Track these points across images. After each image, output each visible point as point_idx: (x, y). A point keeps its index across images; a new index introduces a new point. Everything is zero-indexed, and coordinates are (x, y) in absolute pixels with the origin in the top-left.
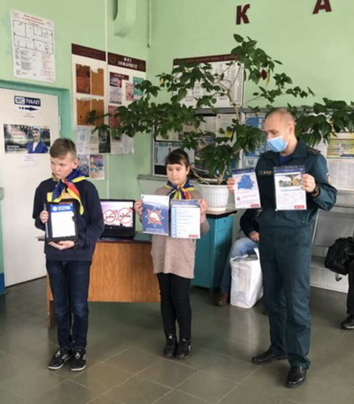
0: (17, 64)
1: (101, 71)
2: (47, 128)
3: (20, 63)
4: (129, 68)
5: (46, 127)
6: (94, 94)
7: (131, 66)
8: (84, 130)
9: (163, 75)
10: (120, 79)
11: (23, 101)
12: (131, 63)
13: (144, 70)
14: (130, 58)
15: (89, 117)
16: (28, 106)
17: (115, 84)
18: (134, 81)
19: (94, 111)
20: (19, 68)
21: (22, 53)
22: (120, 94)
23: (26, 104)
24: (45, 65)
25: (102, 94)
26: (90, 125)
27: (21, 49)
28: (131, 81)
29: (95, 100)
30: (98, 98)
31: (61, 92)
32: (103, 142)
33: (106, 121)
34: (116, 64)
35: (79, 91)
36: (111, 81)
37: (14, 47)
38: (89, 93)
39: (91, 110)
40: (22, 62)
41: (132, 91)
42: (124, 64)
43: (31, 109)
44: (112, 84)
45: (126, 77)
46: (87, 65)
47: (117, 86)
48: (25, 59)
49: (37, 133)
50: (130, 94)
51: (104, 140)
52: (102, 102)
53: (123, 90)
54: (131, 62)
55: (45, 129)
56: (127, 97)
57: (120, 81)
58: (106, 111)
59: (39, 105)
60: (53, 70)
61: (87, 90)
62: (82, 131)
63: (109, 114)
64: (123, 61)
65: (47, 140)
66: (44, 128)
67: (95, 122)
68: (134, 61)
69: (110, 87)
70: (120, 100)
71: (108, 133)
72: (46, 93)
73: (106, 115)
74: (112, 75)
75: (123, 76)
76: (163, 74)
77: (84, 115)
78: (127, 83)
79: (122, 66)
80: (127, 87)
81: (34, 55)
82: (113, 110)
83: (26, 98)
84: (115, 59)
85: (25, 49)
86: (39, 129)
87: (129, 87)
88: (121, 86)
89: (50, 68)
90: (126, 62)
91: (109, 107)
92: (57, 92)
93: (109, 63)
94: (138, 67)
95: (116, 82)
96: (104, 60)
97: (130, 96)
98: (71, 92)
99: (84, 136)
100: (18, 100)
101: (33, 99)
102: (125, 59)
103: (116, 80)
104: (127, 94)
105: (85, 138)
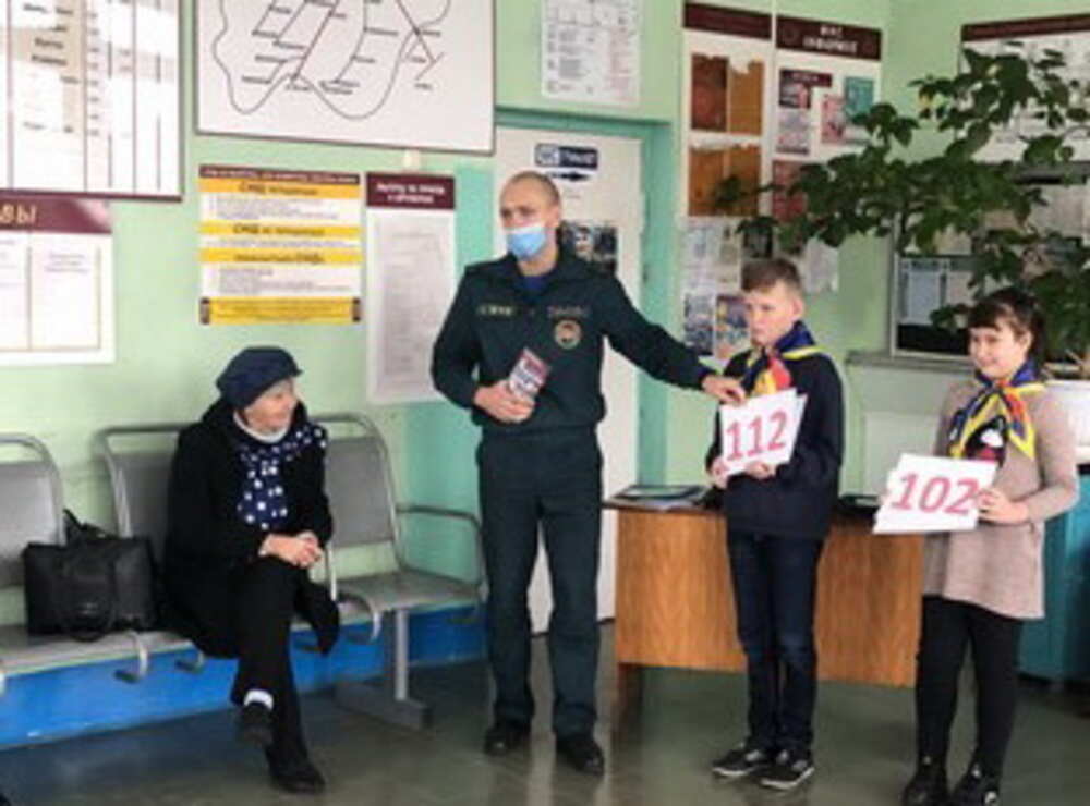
0: (551, 65)
1: (756, 68)
2: (611, 225)
3: (557, 61)
4: (835, 52)
5: (607, 222)
6: (734, 131)
7: (840, 46)
8: (704, 229)
9: (929, 82)
10: (808, 85)
11: (557, 155)
12: (841, 40)
13: (876, 56)
14: (836, 26)
15: (719, 194)
16: (567, 170)
17: (794, 101)
18: (847, 90)
19: (733, 178)
20: (553, 75)
21: (564, 36)
22: (805, 128)
24: (615, 64)
25: (756, 128)
26: (721, 215)
27: (562, 28)
28: (837, 88)
29: (737, 148)
30: (746, 140)
31: (649, 130)
33: (765, 206)
34: (798, 46)
35: (697, 124)
36: (782, 94)
37: (545, 27)
39: (726, 174)
40: (563, 61)
41: (840, 117)
42: (820, 43)
43: (575, 177)
44: (785, 99)
45: (825, 80)
46: (722, 53)
47: (797, 106)
48: (569, 51)
50: (833, 127)
52: (754, 151)
53: (815, 117)
54: (840, 36)
55: (605, 229)
56: (825, 134)
57: (805, 92)
58: (765, 178)
59: (594, 166)
60: (635, 73)
61: (718, 120)
62: (699, 233)
63: (774, 187)
64: (817, 35)
65: (608, 257)
66: (602, 225)
67: (737, 209)
68: (849, 33)
69: (778, 110)
70: (804, 145)
71: (770, 236)
72: (610, 134)
73: (766, 189)
74: (786, 75)
75: (816, 79)
76: (930, 78)
77: (706, 188)
78: (826, 96)
79: (814, 50)
80: (825, 105)
81: (591, 40)
82: (786, 173)
83: (563, 149)
84: (796, 33)
85: (572, 27)
86: (593, 230)
87: (831, 105)
88: (808, 105)
89: (626, 71)
90: (826, 38)
91: (776, 164)
92: (638, 130)
93: (781, 44)
94: (859, 48)
95: (796, 96)
96: (767, 36)
97: (834, 132)
98: (675, 129)
99: (704, 246)
100: (547, 156)
101: (580, 151)
102: (824, 31)
103: (797, 88)
104: (823, 124)
105: (708, 248)
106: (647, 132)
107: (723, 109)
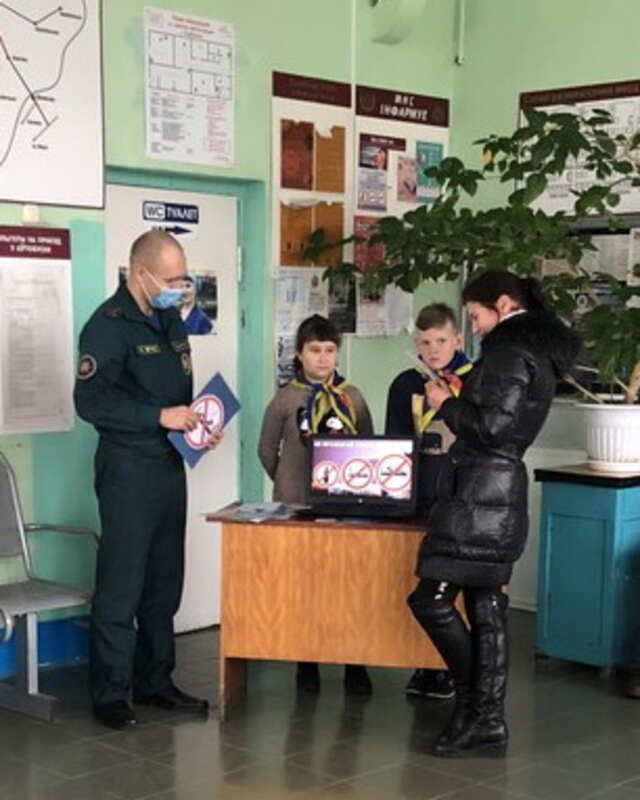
0: (155, 129)
1: (338, 131)
2: (212, 275)
3: (160, 126)
4: (407, 119)
5: (209, 271)
6: (322, 188)
7: (413, 114)
8: (295, 278)
9: (492, 140)
10: (385, 149)
11: (162, 211)
12: (411, 108)
13: (445, 123)
14: (409, 95)
15: (307, 245)
16: (171, 225)
17: (373, 163)
18: (419, 152)
19: (320, 232)
20: (158, 137)
21: (165, 102)
22: (383, 187)
23: (168, 218)
24: (212, 128)
25: (340, 189)
26: (309, 265)
27: (163, 95)
28: (411, 152)
29: (323, 204)
30: (330, 198)
31: (244, 187)
32: (338, 306)
33: (348, 255)
34: (376, 114)
35: (287, 183)
36: (361, 156)
37: (149, 93)
38: (308, 187)
39: (313, 229)
40: (164, 124)
41: (413, 178)
42: (395, 111)
43: (178, 231)
44: (365, 162)
45: (400, 144)
46: (307, 119)
47: (375, 167)
48: (171, 115)
49: (188, 286)
50: (406, 185)
51: (341, 301)
52: (338, 208)
53: (391, 177)
54: (411, 104)
55: (206, 277)
56: (400, 193)
57: (383, 154)
58: (348, 231)
59: (195, 221)
60: (231, 136)
61: (305, 180)
62: (289, 282)
63: (356, 238)
64: (392, 104)
65: (209, 303)
66: (203, 274)
67: (322, 258)
68: (420, 102)
69: (359, 170)
70: (382, 202)
71: (353, 283)
72: (209, 192)
73: (349, 240)
74: (365, 139)
75: (391, 142)
76: (492, 136)
77: (296, 242)
78: (400, 158)
79: (389, 117)
80: (400, 167)
81: (190, 106)
82: (365, 227)
83: (167, 205)
84: (374, 101)
85: (172, 93)
86: (194, 278)
87: (405, 167)
88: (385, 167)
89: (224, 134)
90: (399, 106)
91: (357, 219)
92: (234, 189)
93: (360, 112)
94: (428, 116)
95: (374, 158)
96: (348, 105)
97: (408, 190)
98: (267, 187)
99: (294, 293)
100: (151, 211)
101: (183, 207)
102: (398, 99)
103: (375, 152)
104: (399, 184)
105: (298, 296)
106: (242, 190)
107: (310, 170)
